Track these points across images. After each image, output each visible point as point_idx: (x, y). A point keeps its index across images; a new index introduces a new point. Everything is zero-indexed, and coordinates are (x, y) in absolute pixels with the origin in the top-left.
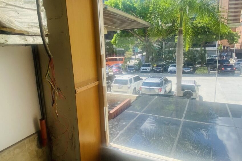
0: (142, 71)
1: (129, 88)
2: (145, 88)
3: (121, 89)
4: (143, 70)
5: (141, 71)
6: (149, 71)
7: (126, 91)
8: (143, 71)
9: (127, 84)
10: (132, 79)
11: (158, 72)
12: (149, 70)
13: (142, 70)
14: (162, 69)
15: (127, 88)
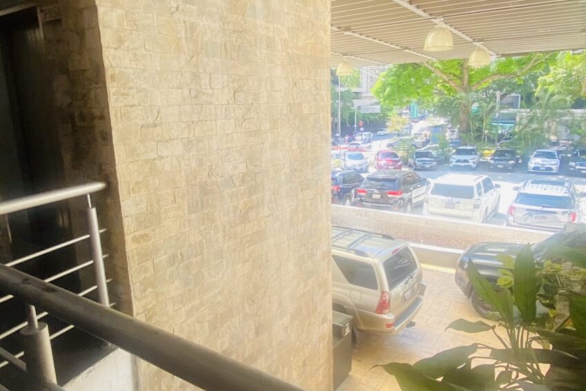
0: (455, 166)
1: (476, 207)
3: (453, 208)
4: (459, 164)
5: (451, 165)
7: (469, 214)
8: (458, 166)
9: (472, 197)
12: (474, 163)
13: (454, 163)
14: (512, 162)
15: (472, 207)
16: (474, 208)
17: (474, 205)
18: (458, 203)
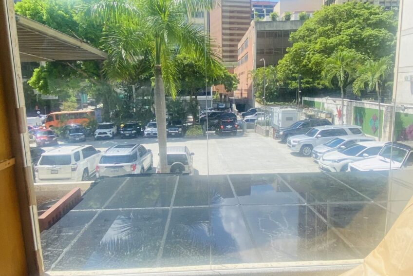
0: (98, 137)
1: (74, 170)
2: (106, 167)
3: (57, 173)
4: (100, 135)
5: (96, 137)
6: (111, 136)
7: (69, 176)
8: (100, 137)
9: (70, 163)
10: (78, 152)
11: (127, 136)
12: (111, 134)
13: (97, 135)
14: (134, 131)
15: (71, 171)
16: (72, 171)
17: (72, 169)
18: (60, 169)
